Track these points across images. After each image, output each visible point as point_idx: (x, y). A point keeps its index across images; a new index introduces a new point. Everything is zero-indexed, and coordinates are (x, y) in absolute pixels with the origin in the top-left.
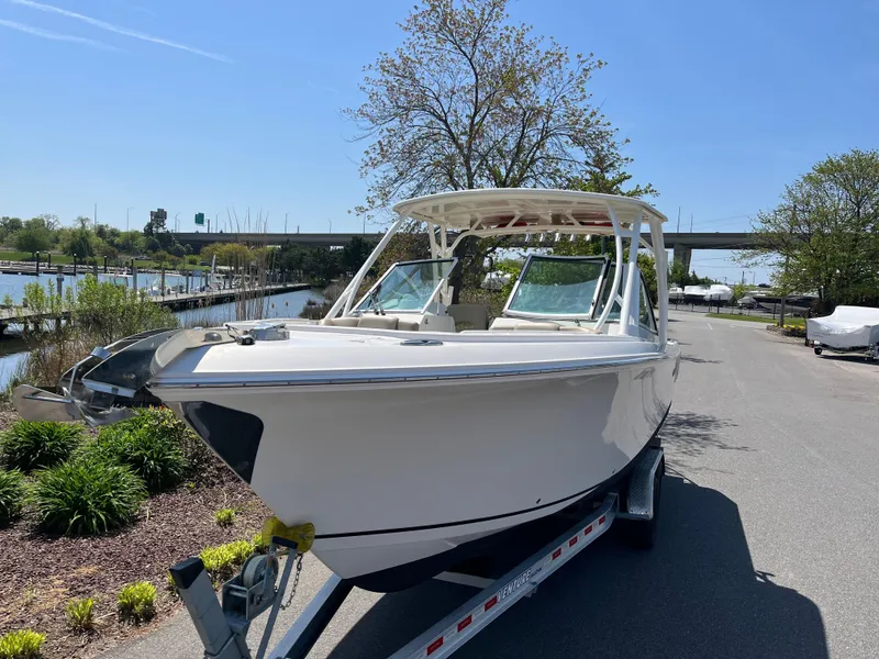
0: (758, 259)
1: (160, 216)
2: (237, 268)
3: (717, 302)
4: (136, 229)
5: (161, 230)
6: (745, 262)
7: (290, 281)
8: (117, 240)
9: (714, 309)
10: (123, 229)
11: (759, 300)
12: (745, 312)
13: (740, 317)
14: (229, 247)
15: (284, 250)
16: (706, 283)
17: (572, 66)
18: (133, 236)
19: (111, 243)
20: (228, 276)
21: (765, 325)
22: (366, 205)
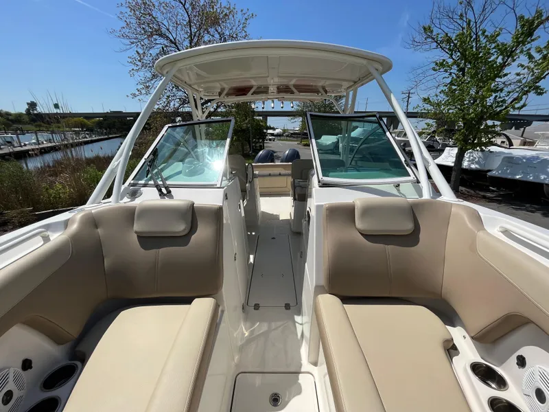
0: (296, 120)
1: (32, 105)
2: (82, 129)
3: (278, 135)
4: (20, 112)
5: (35, 112)
6: (292, 121)
7: (111, 134)
8: (10, 117)
9: (279, 138)
10: (12, 112)
11: (292, 134)
12: (288, 138)
13: (287, 140)
14: (76, 119)
15: (105, 120)
16: (274, 129)
17: (239, 16)
18: (20, 115)
19: (8, 119)
20: (77, 133)
21: (296, 143)
22: (137, 93)
